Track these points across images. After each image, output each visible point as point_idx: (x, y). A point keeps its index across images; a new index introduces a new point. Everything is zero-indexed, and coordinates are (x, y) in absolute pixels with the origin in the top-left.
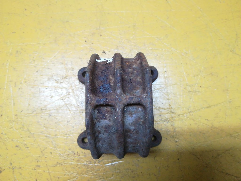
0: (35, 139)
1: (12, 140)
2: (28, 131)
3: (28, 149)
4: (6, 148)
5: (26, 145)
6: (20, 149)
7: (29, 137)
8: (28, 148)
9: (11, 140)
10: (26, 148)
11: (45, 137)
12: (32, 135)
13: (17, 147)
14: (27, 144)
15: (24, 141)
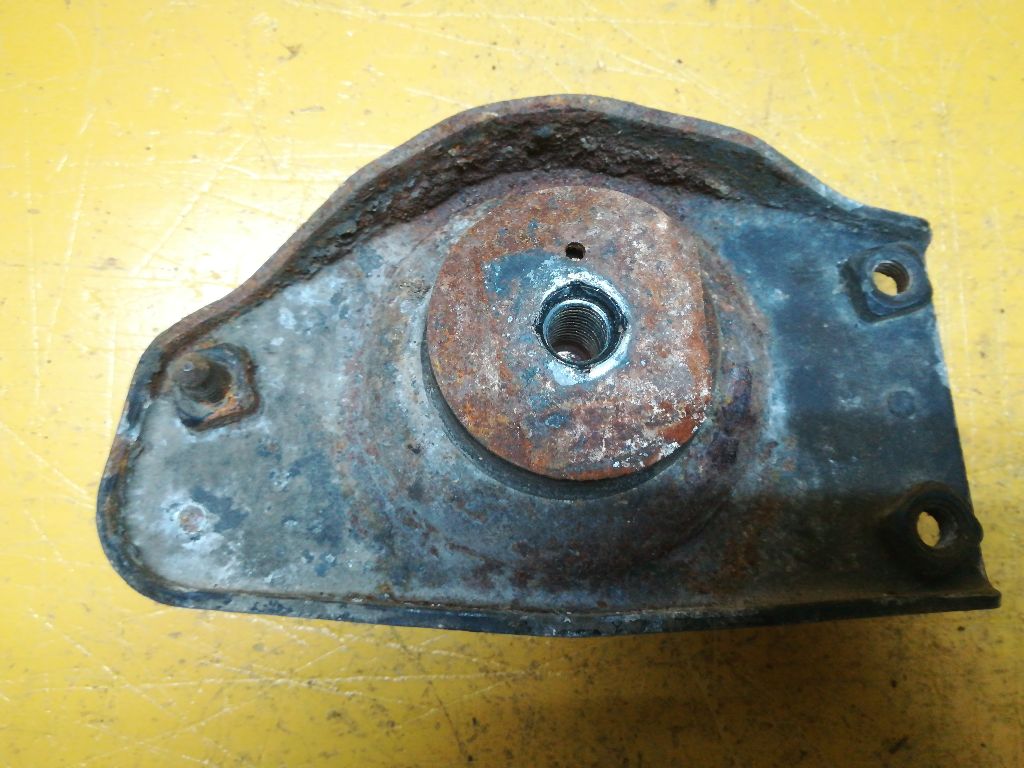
0: (430, 683)
1: (309, 683)
2: (391, 640)
3: (395, 732)
4: (278, 725)
5: (384, 710)
6: (349, 732)
7: (395, 669)
8: (393, 724)
9: (304, 684)
10: (380, 725)
11: (483, 674)
12: (410, 660)
13: (333, 720)
14: (387, 707)
15: (372, 689)
